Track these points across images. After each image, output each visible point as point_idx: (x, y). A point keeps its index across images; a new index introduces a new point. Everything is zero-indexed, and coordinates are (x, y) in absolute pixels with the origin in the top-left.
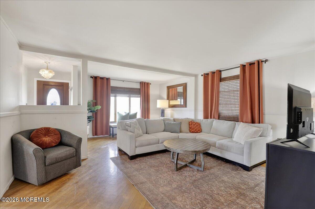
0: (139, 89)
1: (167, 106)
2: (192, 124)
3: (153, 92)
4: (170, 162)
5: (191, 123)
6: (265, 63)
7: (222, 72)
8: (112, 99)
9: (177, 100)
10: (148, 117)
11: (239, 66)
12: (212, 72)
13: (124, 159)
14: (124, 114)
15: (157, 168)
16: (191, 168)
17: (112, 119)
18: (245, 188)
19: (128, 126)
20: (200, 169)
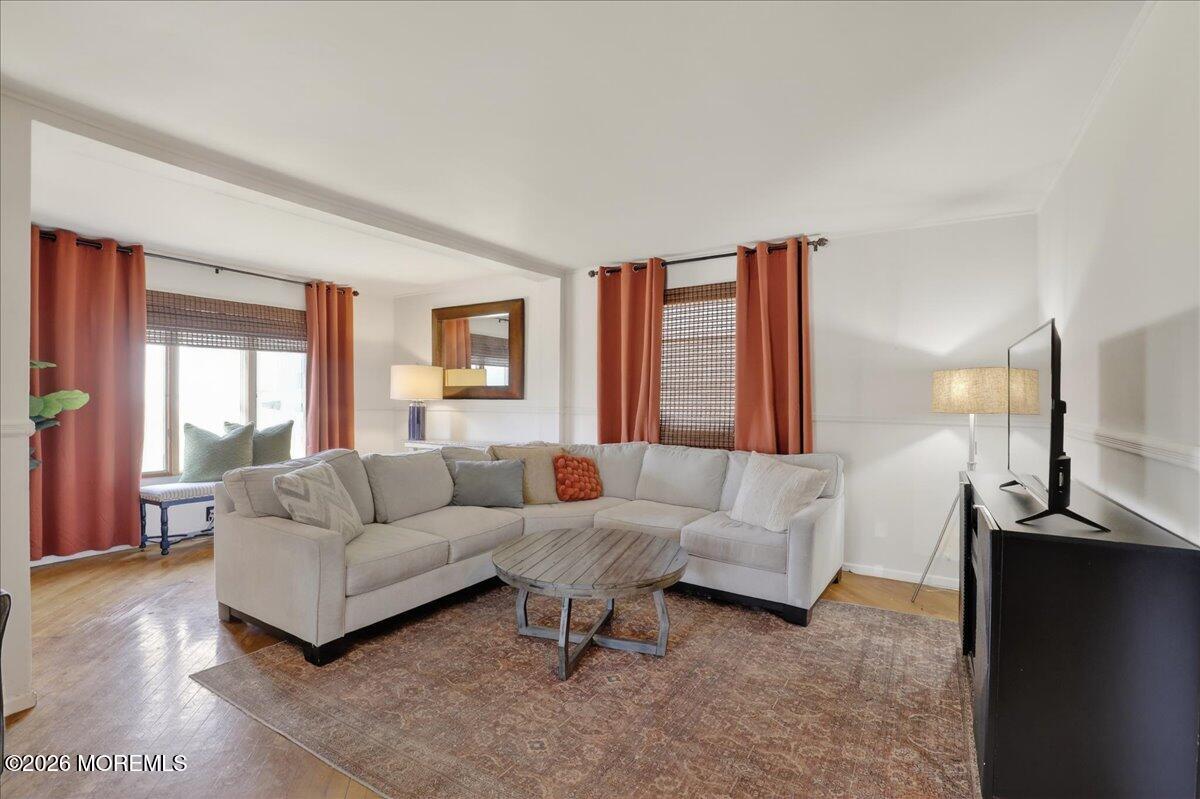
0: (303, 314)
1: (438, 392)
2: (566, 466)
3: (367, 329)
4: (517, 642)
5: (561, 461)
6: (816, 249)
7: (669, 268)
8: (154, 355)
9: (468, 367)
10: (346, 441)
11: (735, 250)
12: (632, 264)
13: (278, 668)
14: (222, 433)
15: (476, 684)
16: (612, 651)
17: (152, 458)
18: (833, 696)
19: (296, 495)
20: (651, 649)
